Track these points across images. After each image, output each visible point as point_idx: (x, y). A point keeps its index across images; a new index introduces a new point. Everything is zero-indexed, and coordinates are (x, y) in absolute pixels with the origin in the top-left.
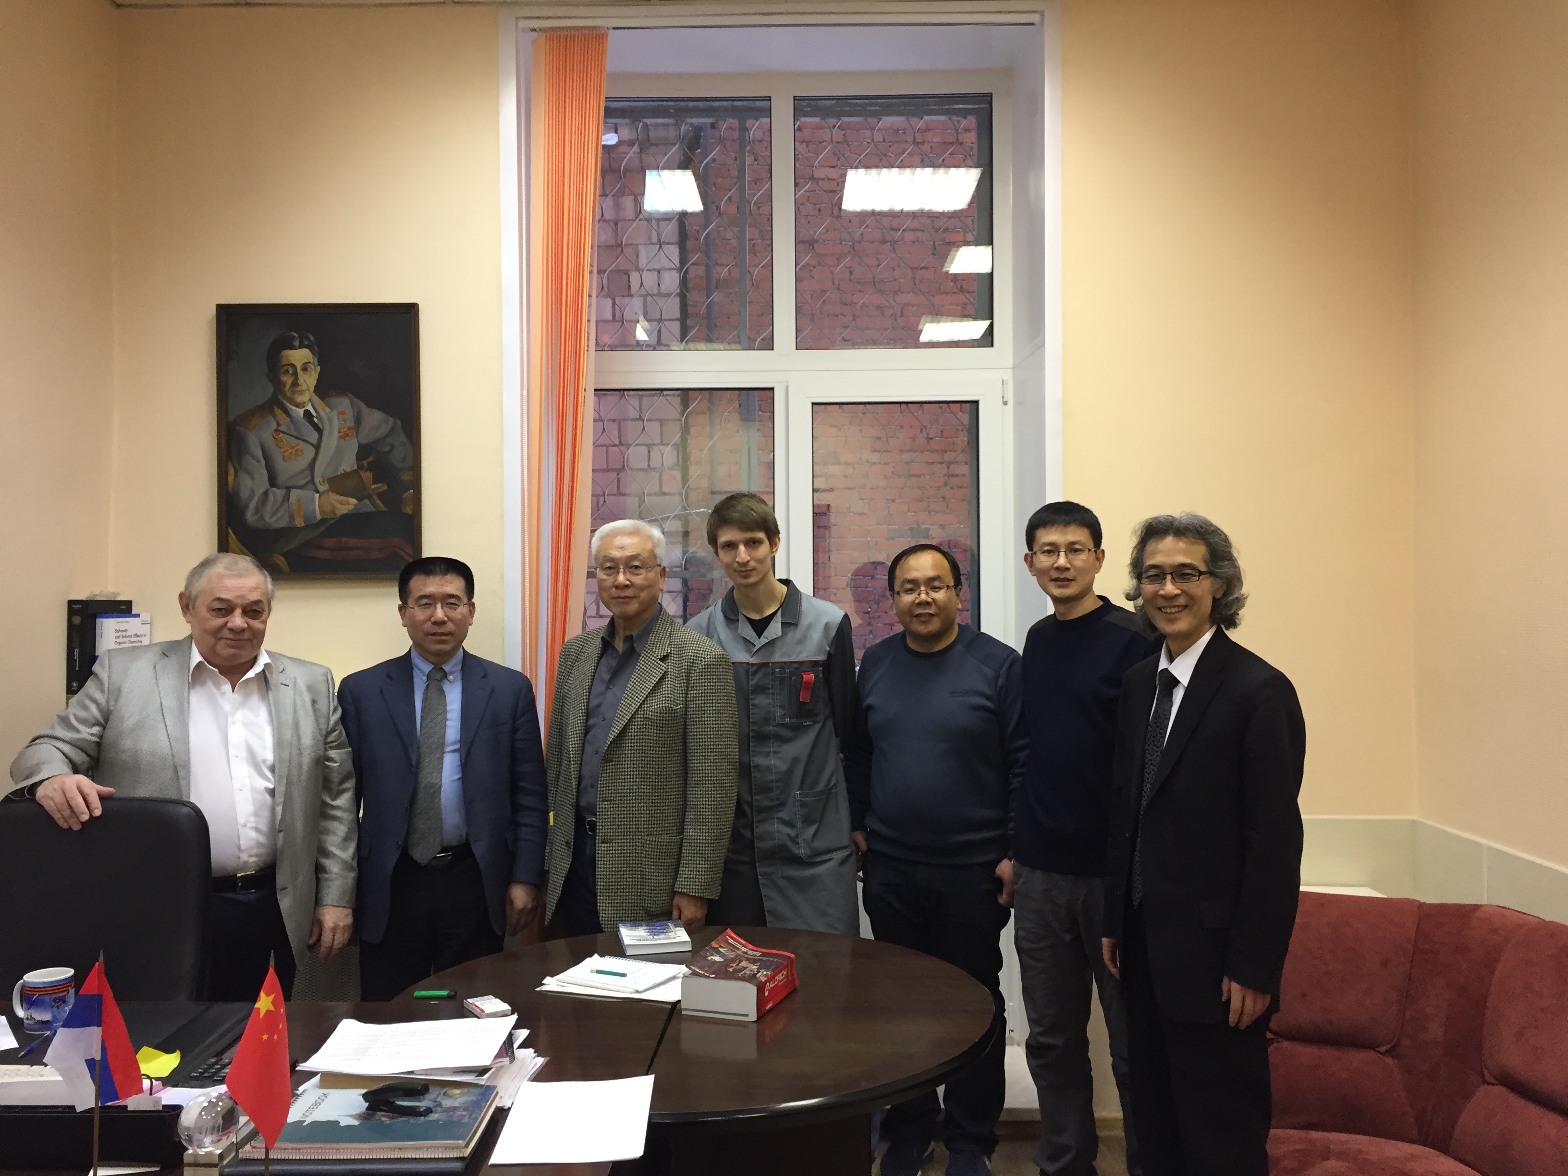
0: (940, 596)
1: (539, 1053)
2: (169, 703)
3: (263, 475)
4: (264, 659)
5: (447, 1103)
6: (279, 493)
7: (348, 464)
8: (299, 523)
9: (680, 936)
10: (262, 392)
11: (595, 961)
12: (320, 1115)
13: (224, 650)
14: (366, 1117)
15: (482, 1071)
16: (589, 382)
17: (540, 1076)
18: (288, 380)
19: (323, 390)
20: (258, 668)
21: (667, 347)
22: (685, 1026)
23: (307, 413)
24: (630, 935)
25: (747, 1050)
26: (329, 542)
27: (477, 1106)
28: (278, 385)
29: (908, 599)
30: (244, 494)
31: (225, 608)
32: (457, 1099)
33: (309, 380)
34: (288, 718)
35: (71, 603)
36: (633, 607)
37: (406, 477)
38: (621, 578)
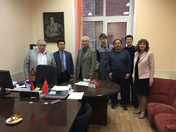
0: (119, 45)
1: (73, 90)
2: (36, 55)
3: (48, 31)
4: (45, 51)
5: (64, 93)
6: (50, 33)
7: (57, 30)
8: (52, 36)
9: (90, 80)
10: (48, 22)
11: (81, 82)
12: (52, 94)
13: (41, 50)
14: (56, 94)
15: (67, 91)
16: (82, 21)
17: (73, 92)
18: (51, 21)
19: (54, 22)
20: (45, 52)
21: (94, 16)
22: (89, 88)
23: (53, 25)
24: (84, 80)
25: (95, 91)
26: (55, 39)
27: (66, 94)
28: (50, 21)
29: (116, 45)
30: (47, 33)
31: (41, 45)
32: (65, 93)
33: (53, 21)
34: (48, 58)
35: (30, 45)
36: (86, 46)
37: (63, 32)
38: (85, 43)
